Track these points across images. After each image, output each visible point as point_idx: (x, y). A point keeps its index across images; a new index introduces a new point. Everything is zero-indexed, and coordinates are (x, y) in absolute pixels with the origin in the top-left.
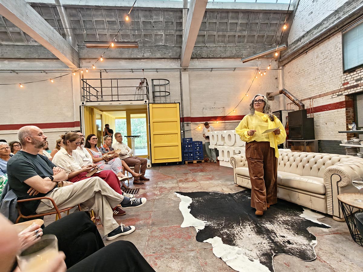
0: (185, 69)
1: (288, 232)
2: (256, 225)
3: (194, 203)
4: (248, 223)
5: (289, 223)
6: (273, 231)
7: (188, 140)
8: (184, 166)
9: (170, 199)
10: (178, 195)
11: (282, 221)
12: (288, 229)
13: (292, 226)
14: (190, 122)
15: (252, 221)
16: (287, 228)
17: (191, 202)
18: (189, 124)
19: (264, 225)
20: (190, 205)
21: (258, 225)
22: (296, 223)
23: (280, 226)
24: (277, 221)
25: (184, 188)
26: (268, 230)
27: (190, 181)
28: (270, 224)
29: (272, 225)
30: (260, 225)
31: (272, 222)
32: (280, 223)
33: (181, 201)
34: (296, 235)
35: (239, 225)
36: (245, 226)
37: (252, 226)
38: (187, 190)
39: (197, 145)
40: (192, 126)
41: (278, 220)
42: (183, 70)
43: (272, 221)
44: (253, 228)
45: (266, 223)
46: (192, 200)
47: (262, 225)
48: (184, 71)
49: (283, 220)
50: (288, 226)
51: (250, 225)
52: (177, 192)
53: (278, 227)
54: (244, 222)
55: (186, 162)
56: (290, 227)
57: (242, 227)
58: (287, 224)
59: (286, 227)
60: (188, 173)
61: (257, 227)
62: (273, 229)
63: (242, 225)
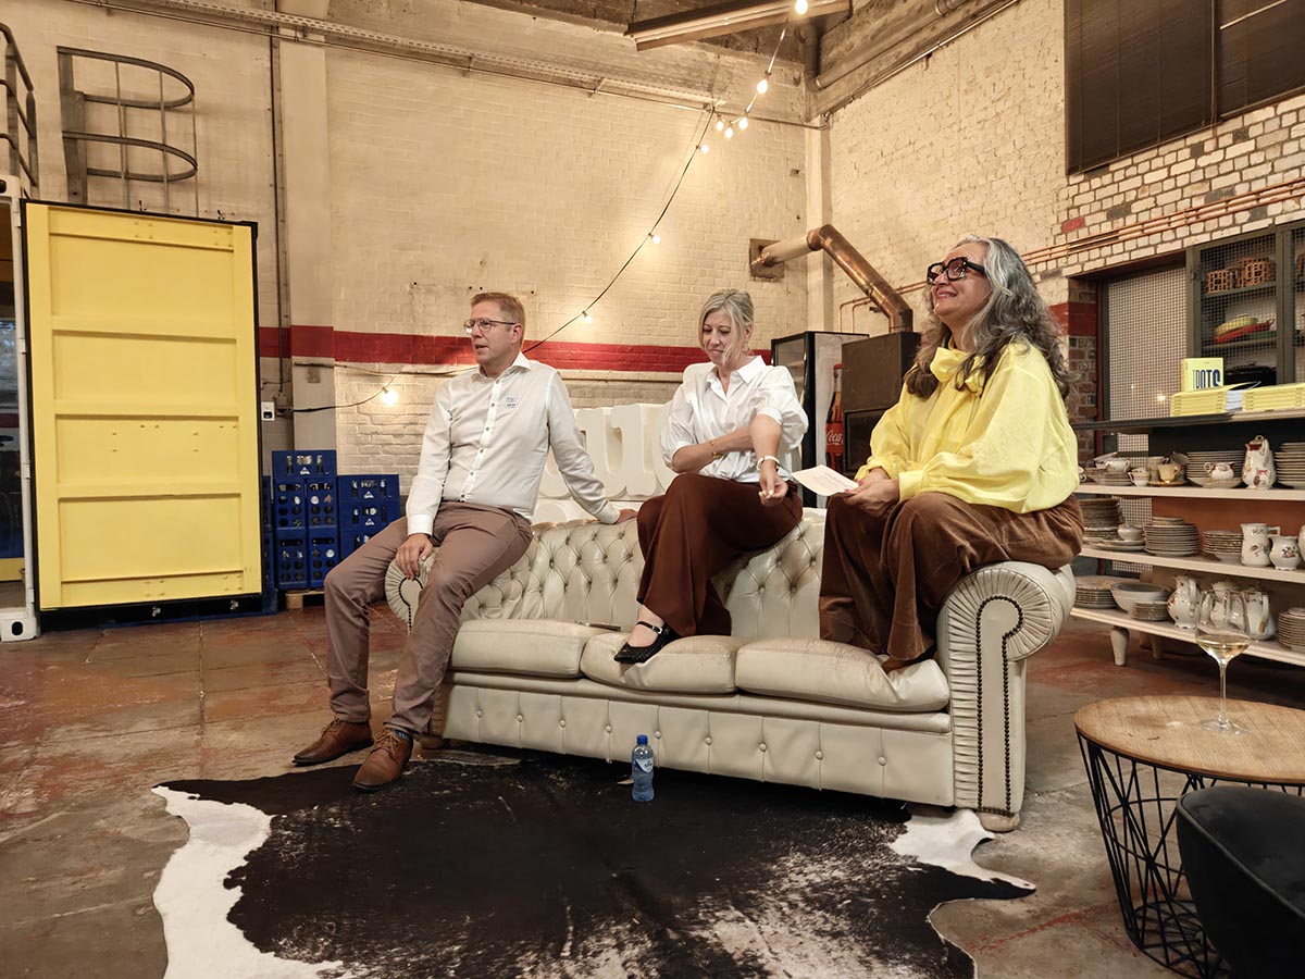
0: (304, 30)
1: (834, 955)
2: (659, 936)
3: (282, 844)
4: (613, 930)
5: (838, 897)
6: (754, 958)
7: (308, 460)
8: (273, 624)
9: (103, 834)
10: (179, 802)
11: (803, 894)
12: (836, 935)
13: (856, 913)
14: (331, 361)
15: (638, 914)
16: (828, 927)
17: (257, 842)
18: (323, 372)
19: (705, 934)
20: (245, 863)
21: (673, 936)
22: (875, 893)
23: (794, 925)
24: (775, 894)
25: (237, 752)
26: (727, 957)
27: (290, 707)
28: (739, 920)
29: (748, 922)
30: (684, 937)
31: (748, 907)
32: (793, 906)
33: (181, 844)
34: (876, 964)
35: (557, 956)
36: (595, 955)
37: (636, 950)
38: (252, 762)
39: (369, 496)
40: (343, 381)
41: (786, 886)
42: (292, 33)
43: (752, 897)
44: (641, 960)
45: (718, 919)
46: (273, 824)
47: (694, 934)
48: (296, 40)
49: (811, 884)
50: (832, 919)
51: (620, 947)
52: (175, 786)
53: (783, 930)
54: (591, 932)
55: (295, 599)
56: (843, 925)
57: (570, 968)
58: (828, 905)
59: (826, 921)
60: (289, 663)
61: (663, 949)
62: (753, 947)
63: (573, 956)
